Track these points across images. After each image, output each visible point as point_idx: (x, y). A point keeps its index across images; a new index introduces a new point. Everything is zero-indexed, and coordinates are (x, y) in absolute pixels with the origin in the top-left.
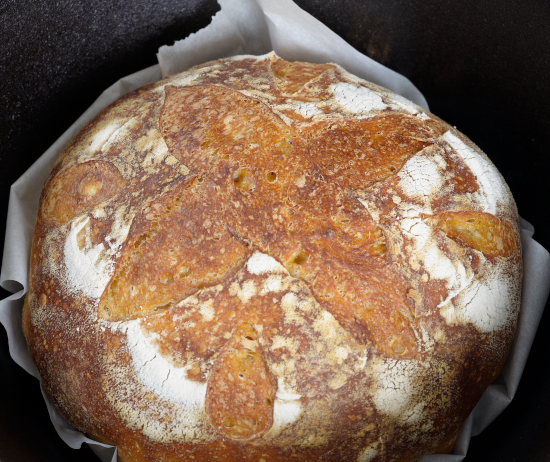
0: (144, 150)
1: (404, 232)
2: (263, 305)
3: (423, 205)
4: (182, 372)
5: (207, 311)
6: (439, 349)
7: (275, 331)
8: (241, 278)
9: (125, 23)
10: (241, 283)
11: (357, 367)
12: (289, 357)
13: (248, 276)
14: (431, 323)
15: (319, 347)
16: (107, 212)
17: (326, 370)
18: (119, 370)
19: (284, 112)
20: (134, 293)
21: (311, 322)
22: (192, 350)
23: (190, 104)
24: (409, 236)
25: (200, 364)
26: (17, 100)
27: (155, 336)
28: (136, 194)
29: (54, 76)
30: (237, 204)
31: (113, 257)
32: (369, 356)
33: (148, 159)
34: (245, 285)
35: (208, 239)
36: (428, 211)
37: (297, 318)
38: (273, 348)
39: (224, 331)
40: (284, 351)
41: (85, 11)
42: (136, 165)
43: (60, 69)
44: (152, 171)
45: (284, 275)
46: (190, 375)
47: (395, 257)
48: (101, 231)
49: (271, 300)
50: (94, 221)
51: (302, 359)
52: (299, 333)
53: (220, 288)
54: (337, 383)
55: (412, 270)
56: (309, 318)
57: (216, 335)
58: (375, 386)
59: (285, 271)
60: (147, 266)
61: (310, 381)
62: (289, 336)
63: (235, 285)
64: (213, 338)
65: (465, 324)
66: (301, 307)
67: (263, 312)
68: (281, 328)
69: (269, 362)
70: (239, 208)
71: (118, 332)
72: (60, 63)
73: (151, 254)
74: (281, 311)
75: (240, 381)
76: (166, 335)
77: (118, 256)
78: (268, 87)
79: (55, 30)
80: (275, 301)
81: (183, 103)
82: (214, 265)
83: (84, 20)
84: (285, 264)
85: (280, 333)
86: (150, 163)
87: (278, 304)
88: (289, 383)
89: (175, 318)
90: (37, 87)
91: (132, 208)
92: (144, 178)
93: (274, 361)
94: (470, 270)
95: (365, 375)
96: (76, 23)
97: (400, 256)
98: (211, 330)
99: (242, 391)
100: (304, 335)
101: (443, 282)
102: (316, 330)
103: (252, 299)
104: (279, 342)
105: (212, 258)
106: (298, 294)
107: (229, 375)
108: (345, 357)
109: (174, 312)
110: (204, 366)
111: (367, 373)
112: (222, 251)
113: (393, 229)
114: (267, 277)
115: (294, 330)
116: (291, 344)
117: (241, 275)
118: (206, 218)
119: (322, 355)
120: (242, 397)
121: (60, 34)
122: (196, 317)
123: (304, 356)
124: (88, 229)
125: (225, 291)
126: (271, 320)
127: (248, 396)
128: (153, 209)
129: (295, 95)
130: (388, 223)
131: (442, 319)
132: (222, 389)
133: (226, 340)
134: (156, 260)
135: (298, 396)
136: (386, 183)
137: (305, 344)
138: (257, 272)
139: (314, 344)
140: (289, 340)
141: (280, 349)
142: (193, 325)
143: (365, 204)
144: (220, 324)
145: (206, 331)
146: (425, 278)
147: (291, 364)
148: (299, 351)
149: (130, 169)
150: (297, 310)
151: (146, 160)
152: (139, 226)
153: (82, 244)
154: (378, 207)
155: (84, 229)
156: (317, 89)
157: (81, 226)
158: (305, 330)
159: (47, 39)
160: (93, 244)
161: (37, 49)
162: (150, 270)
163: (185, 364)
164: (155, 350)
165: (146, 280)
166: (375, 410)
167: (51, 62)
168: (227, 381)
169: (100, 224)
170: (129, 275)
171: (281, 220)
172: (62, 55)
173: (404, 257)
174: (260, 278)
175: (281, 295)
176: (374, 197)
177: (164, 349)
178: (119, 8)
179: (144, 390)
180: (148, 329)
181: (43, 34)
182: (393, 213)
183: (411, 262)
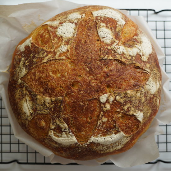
0: (42, 103)
1: (120, 54)
2: (114, 105)
3: (115, 41)
4: (113, 135)
5: (105, 120)
6: (151, 68)
7: (122, 107)
8: (103, 106)
10: (105, 107)
11: (143, 93)
12: (130, 108)
13: (104, 104)
14: (144, 65)
15: (134, 99)
16: (54, 125)
17: (139, 101)
18: (99, 148)
19: (60, 56)
20: (84, 133)
21: (127, 97)
22: (110, 129)
23: (35, 78)
24: (121, 53)
25: (115, 130)
27: (99, 135)
28: (56, 115)
30: (82, 92)
31: (70, 132)
32: (143, 88)
33: (47, 104)
34: (106, 106)
35: (86, 106)
36: (117, 41)
37: (124, 99)
38: (126, 110)
39: (112, 119)
40: (128, 108)
42: (46, 108)
44: (52, 106)
45: (111, 94)
46: (116, 133)
47: (125, 62)
48: (59, 130)
49: (114, 103)
50: (54, 130)
51: (133, 105)
52: (127, 101)
53: (102, 113)
54: (143, 100)
55: (130, 60)
56: (126, 96)
57: (112, 121)
58: (149, 91)
59: (110, 93)
60: (80, 126)
61: (139, 106)
62: (126, 104)
63: (104, 109)
64: (112, 123)
65: (149, 56)
66: (122, 96)
67: (115, 106)
68: (123, 105)
69: (128, 113)
70: (83, 92)
71: (90, 143)
73: (78, 123)
74: (119, 102)
75: (126, 123)
76: (101, 133)
77: (71, 131)
78: (46, 53)
80: (115, 102)
81: (33, 80)
82: (94, 110)
84: (108, 92)
85: (124, 106)
86: (49, 105)
87: (117, 101)
88: (136, 112)
89: (100, 128)
91: (60, 119)
92: (52, 109)
93: (129, 112)
94: (138, 44)
95: (146, 92)
97: (125, 60)
98: (110, 122)
99: (129, 124)
100: (129, 100)
101: (137, 54)
102: (129, 97)
103: (111, 107)
104: (126, 108)
105: (92, 109)
106: (118, 95)
107: (123, 124)
108: (140, 94)
109: (98, 128)
110: (117, 129)
111: (146, 91)
112: (92, 105)
113: (117, 56)
114: (108, 99)
115: (126, 102)
116: (128, 105)
117: (103, 105)
118: (80, 103)
119: (136, 99)
120: (130, 125)
122: (104, 123)
123: (133, 104)
124: (55, 132)
125: (104, 112)
126: (119, 106)
127: (131, 123)
128: (65, 114)
129: (54, 47)
130: (115, 56)
131: (145, 62)
132: (124, 128)
133: (115, 120)
134: (81, 123)
135: (140, 112)
136: (103, 47)
137: (130, 102)
138: (105, 101)
139: (132, 100)
140: (127, 105)
141: (127, 109)
142: (105, 125)
143: (106, 58)
144: (110, 119)
145: (109, 123)
146: (134, 58)
147: (132, 108)
148: (131, 105)
149: (46, 111)
150: (122, 98)
151: (47, 105)
152: (67, 121)
153: (58, 136)
154: (109, 55)
155: (54, 133)
156: (56, 39)
157: (52, 133)
158: (127, 100)
160: (61, 134)
162: (82, 126)
163: (112, 133)
164: (103, 138)
165: (84, 129)
166: (153, 95)
168: (124, 126)
169: (56, 129)
170: (78, 131)
171: (95, 84)
173: (126, 59)
174: (107, 101)
175: (115, 99)
176: (105, 54)
177: (104, 135)
179: (109, 145)
180: (96, 136)
182: (113, 52)
183: (128, 58)
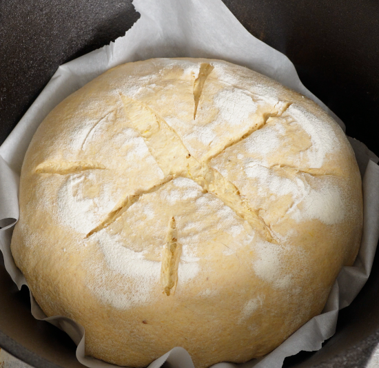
9: (76, 28)
26: (4, 87)
29: (29, 68)
41: (48, 22)
43: (33, 63)
72: (32, 59)
79: (28, 36)
83: (47, 28)
88: (191, 249)
90: (17, 77)
96: (42, 30)
121: (31, 38)
135: (197, 259)
153: (75, 194)
155: (78, 185)
159: (23, 43)
161: (16, 50)
167: (26, 58)
172: (33, 53)
178: (72, 17)
181: (19, 40)
